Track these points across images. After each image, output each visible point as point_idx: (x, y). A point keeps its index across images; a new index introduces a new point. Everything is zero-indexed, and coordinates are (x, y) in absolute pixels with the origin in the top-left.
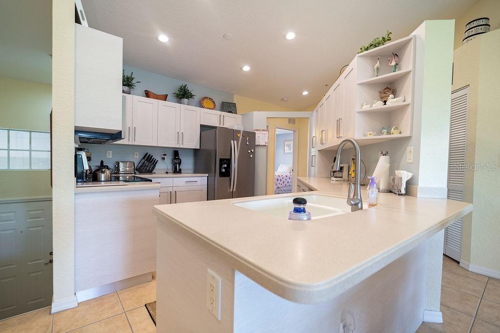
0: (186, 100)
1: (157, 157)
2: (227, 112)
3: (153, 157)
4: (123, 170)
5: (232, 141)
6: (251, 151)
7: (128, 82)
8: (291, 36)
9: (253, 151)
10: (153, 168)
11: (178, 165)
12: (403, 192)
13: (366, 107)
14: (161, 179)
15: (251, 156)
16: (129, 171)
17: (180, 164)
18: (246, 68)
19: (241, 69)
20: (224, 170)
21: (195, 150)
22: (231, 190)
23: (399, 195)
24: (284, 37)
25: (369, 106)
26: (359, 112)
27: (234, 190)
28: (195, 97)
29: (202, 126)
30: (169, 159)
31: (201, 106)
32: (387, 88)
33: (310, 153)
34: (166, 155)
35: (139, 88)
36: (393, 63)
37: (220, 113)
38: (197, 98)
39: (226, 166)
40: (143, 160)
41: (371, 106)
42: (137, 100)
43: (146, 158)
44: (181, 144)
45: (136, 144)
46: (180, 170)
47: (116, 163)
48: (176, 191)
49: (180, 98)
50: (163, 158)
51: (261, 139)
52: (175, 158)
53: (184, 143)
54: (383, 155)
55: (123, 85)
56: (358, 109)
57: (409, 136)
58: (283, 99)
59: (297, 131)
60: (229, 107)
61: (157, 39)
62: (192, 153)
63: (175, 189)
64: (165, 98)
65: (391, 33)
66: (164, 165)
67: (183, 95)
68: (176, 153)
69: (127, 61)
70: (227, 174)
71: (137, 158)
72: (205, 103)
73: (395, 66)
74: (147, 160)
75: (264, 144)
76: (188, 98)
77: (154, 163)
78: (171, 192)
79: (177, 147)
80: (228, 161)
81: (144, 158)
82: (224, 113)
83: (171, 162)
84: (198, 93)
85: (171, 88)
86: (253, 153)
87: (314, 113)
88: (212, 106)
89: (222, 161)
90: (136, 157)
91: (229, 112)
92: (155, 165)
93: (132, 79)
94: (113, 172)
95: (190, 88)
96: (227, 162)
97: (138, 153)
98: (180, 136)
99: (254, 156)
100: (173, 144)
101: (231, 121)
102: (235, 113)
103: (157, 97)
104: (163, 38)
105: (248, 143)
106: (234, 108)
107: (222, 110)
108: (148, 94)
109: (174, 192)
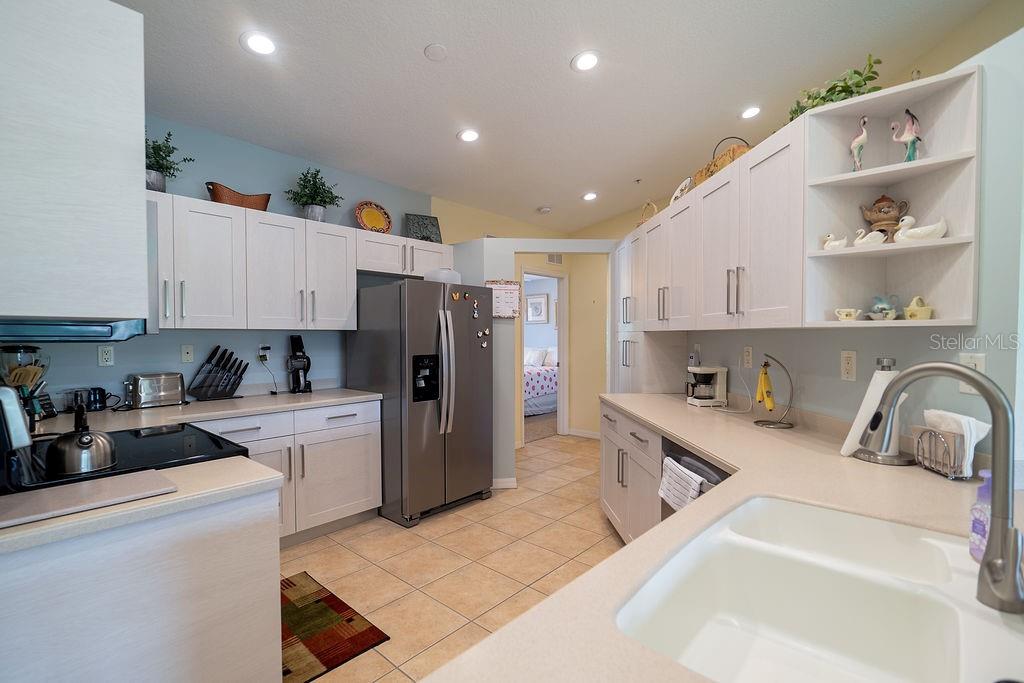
0: (318, 210)
1: (244, 354)
2: (417, 238)
3: (234, 357)
4: (149, 399)
5: (441, 312)
6: (484, 334)
7: (158, 160)
8: (587, 62)
9: (487, 332)
10: (236, 385)
11: (301, 373)
12: (968, 472)
13: (836, 246)
14: (263, 417)
15: (485, 345)
16: (166, 398)
17: (306, 369)
18: (470, 136)
19: (458, 136)
20: (422, 384)
21: (345, 335)
22: (442, 432)
23: (956, 479)
24: (572, 63)
25: (844, 241)
26: (817, 259)
27: (449, 431)
28: (340, 202)
29: (360, 273)
30: (277, 361)
31: (357, 224)
32: (883, 199)
33: (614, 333)
34: (269, 348)
35: (192, 175)
36: (908, 137)
37: (403, 240)
38: (345, 205)
39: (427, 372)
40: (208, 367)
41: (850, 244)
42: (185, 209)
43: (214, 361)
44: (309, 320)
45: (187, 325)
46: (308, 386)
47: (129, 377)
48: (303, 446)
49: (305, 204)
50: (263, 358)
51: (503, 303)
52: (294, 357)
53: (318, 317)
54: (883, 369)
55: (149, 167)
56: (813, 250)
57: (970, 324)
58: (539, 210)
59: (566, 280)
60: (422, 227)
61: (241, 42)
62: (336, 341)
63: (300, 440)
64: (263, 203)
65: (878, 62)
66: (264, 374)
67: (310, 196)
68: (295, 343)
69: (157, 102)
70: (429, 391)
71: (188, 363)
72: (366, 216)
73: (914, 143)
74: (217, 365)
75: (510, 314)
76: (323, 203)
77: (240, 370)
78: (290, 449)
79: (301, 327)
80: (434, 362)
81: (209, 361)
82: (411, 242)
83: (283, 367)
84: (347, 192)
85: (277, 179)
86: (489, 338)
87: (626, 244)
88: (383, 224)
89: (418, 362)
90: (185, 358)
91: (423, 238)
92: (240, 377)
93: (170, 151)
94: (120, 404)
95: (328, 180)
96: (429, 363)
97: (190, 349)
98: (306, 300)
99: (490, 344)
100: (290, 322)
101: (430, 262)
102: (437, 241)
103: (241, 200)
104: (261, 43)
105: (476, 315)
106: (434, 229)
107: (406, 232)
108: (215, 193)
109: (298, 447)
